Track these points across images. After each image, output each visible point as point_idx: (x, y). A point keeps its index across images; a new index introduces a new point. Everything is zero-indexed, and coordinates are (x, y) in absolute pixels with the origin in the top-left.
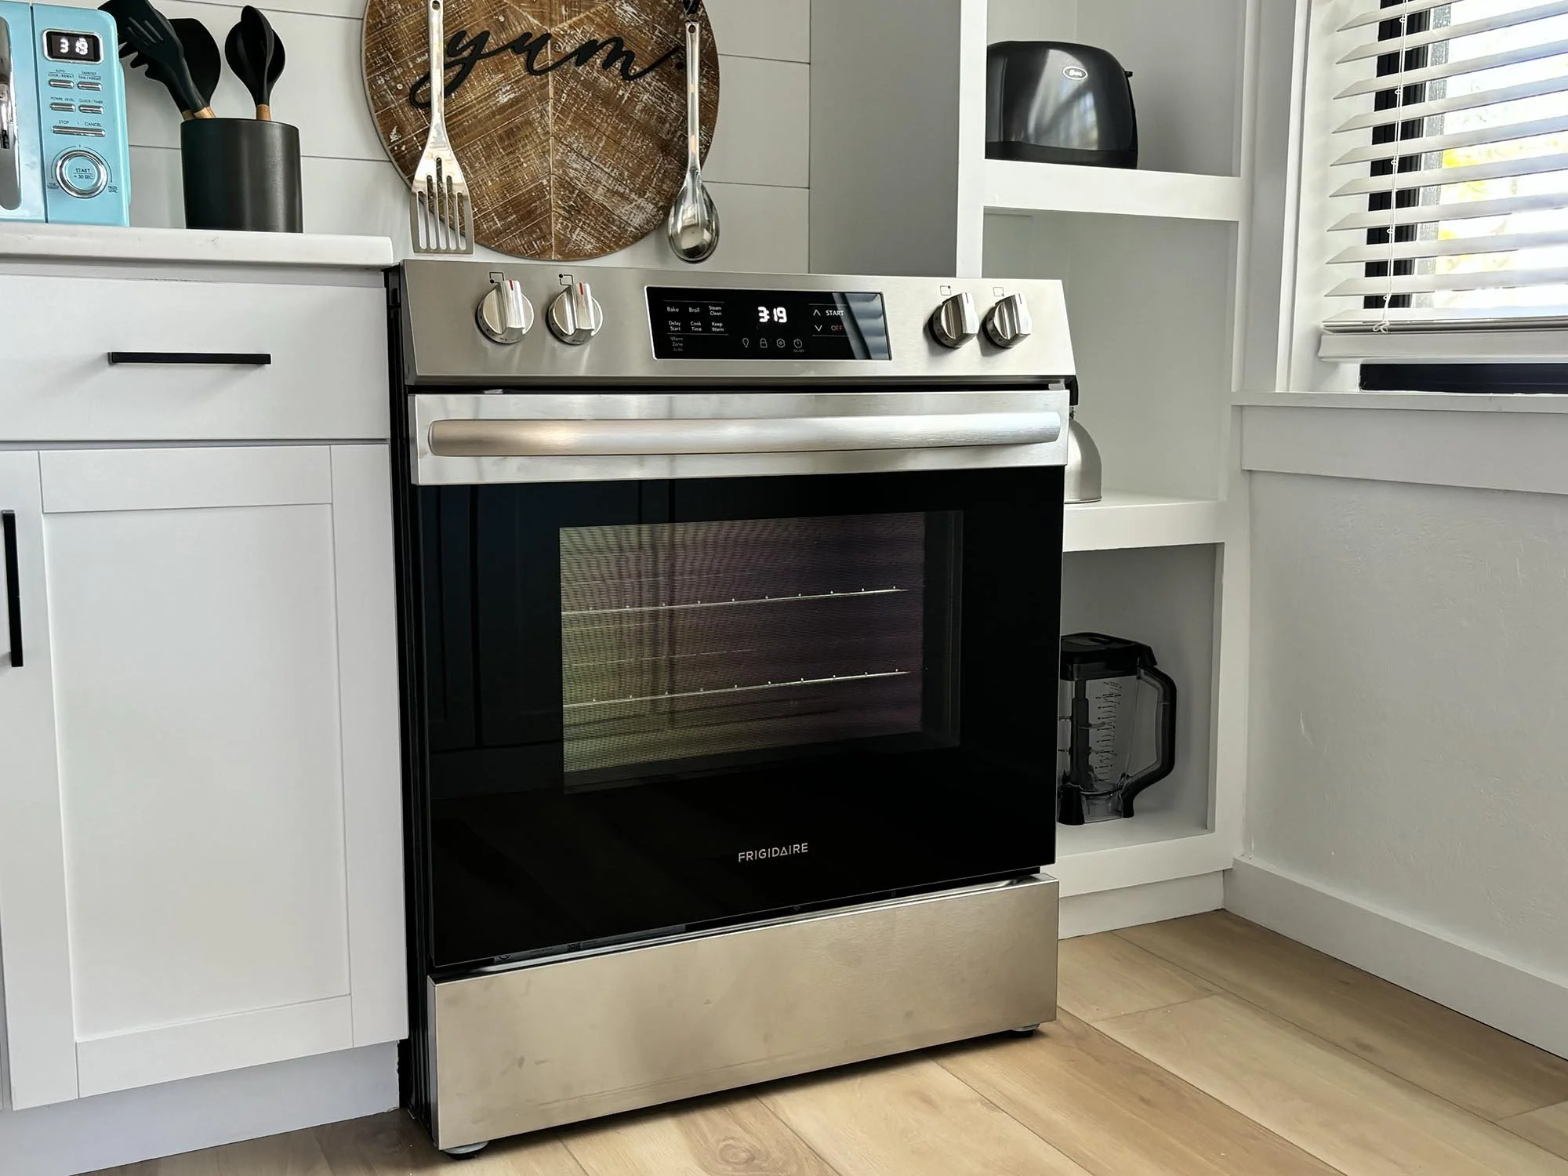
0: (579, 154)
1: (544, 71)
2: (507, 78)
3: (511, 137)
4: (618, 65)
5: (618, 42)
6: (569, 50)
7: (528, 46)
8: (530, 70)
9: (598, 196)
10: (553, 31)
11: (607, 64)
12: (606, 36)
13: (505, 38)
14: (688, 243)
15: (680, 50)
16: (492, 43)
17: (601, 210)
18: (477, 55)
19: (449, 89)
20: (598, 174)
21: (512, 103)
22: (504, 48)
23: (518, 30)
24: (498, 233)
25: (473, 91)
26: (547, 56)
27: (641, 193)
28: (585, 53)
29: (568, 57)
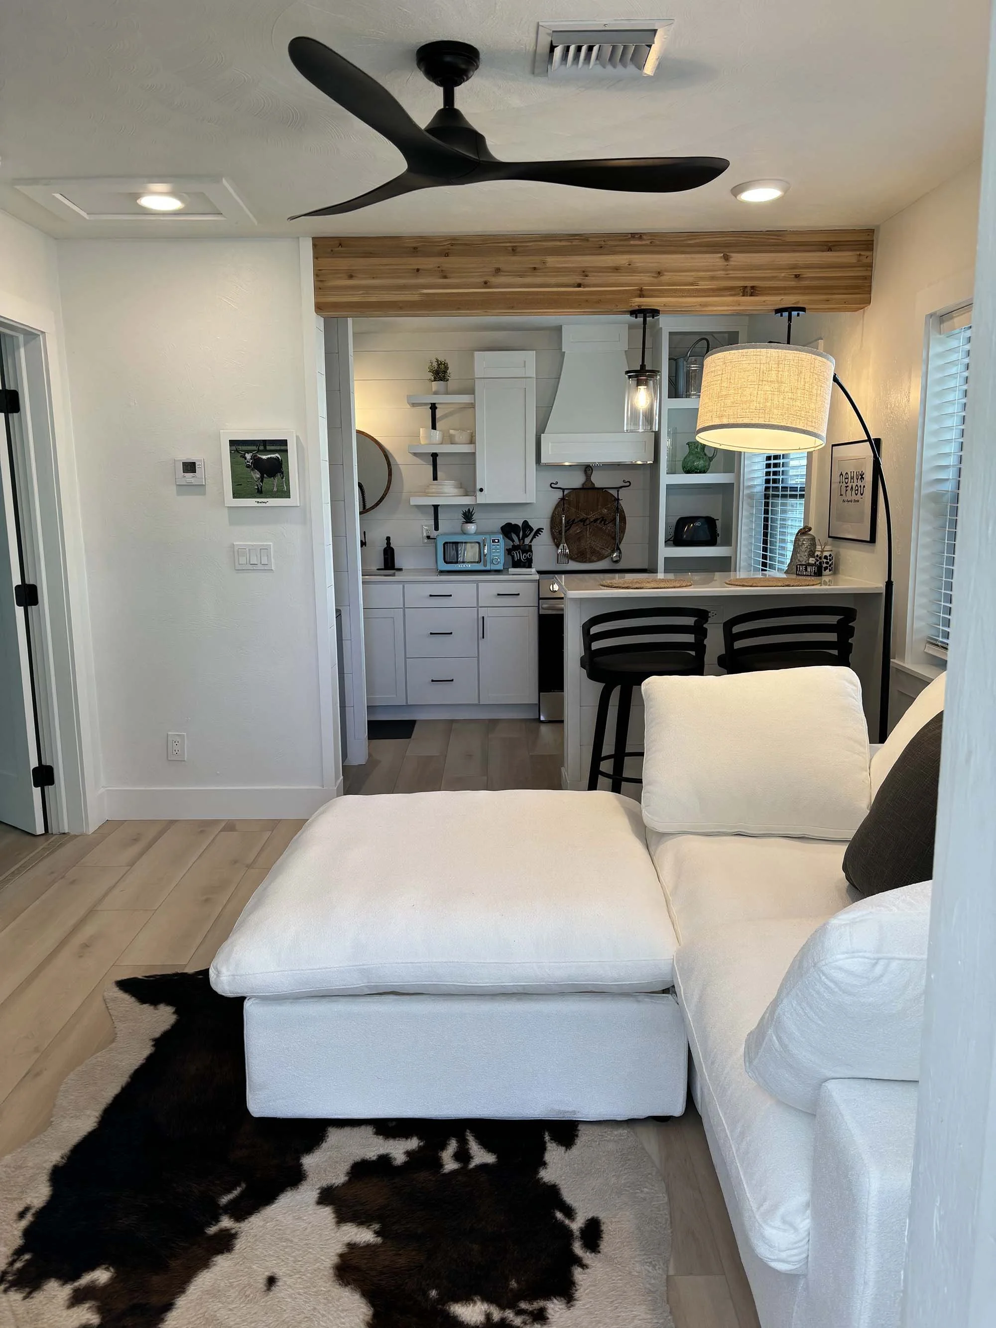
0: (594, 541)
1: (587, 525)
2: (579, 528)
3: (579, 539)
4: (603, 522)
5: (603, 518)
6: (592, 520)
7: (583, 521)
8: (584, 525)
9: (598, 549)
10: (589, 517)
11: (601, 522)
12: (601, 516)
13: (579, 519)
14: (615, 559)
15: (615, 518)
16: (576, 521)
17: (598, 552)
18: (573, 523)
19: (565, 532)
20: (598, 545)
21: (580, 532)
22: (578, 522)
23: (582, 517)
24: (576, 558)
25: (571, 531)
26: (588, 522)
27: (607, 548)
28: (596, 521)
29: (592, 521)
